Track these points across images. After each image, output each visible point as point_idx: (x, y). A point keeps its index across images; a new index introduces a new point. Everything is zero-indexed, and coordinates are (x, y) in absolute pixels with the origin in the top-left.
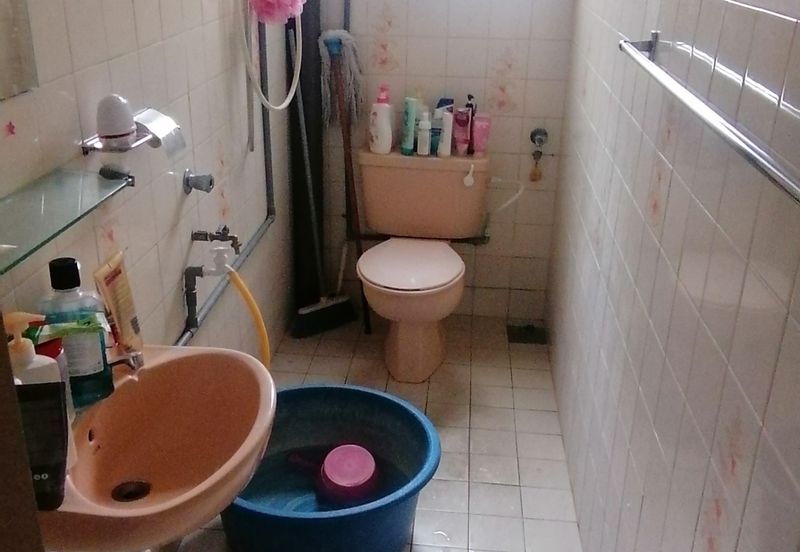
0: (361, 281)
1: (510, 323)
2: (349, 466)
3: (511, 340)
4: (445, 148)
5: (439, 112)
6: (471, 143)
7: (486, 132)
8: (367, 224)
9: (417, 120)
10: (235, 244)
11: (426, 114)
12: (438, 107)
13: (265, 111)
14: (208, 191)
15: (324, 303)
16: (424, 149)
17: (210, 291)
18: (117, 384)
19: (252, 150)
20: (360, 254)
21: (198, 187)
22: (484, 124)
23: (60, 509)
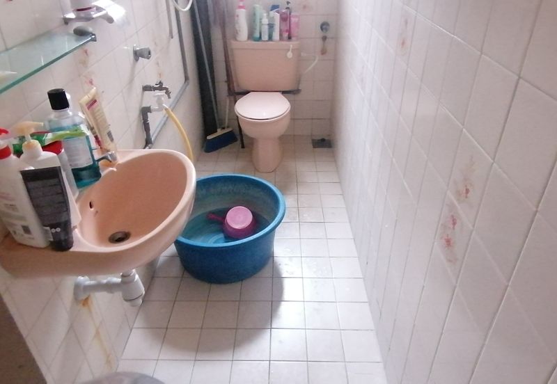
0: (237, 117)
1: (314, 138)
2: (239, 218)
3: (314, 147)
4: (276, 35)
5: (272, 13)
6: (289, 31)
7: (297, 24)
8: (238, 86)
9: (261, 19)
10: (168, 93)
11: (265, 15)
12: (271, 10)
13: (177, 12)
14: (148, 58)
15: (220, 132)
16: (265, 37)
17: (157, 123)
18: (103, 174)
19: (172, 38)
20: (236, 102)
21: (143, 57)
22: (297, 19)
23: (71, 250)
